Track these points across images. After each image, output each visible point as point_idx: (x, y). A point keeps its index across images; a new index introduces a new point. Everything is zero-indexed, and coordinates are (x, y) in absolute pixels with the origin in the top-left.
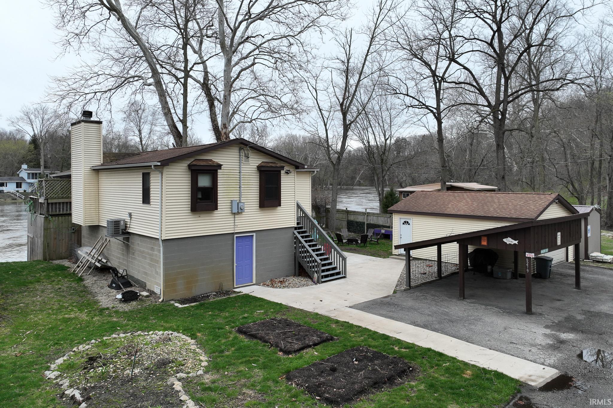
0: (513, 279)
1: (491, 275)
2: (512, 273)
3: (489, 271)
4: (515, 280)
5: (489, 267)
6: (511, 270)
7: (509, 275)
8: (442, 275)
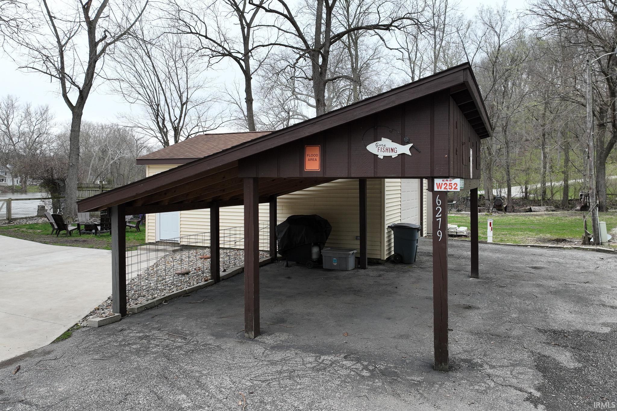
0: (359, 268)
1: (318, 264)
2: (356, 257)
3: (315, 256)
4: (362, 271)
5: (315, 250)
6: (355, 251)
7: (351, 262)
8: (222, 274)
